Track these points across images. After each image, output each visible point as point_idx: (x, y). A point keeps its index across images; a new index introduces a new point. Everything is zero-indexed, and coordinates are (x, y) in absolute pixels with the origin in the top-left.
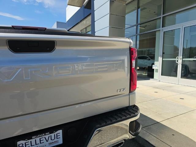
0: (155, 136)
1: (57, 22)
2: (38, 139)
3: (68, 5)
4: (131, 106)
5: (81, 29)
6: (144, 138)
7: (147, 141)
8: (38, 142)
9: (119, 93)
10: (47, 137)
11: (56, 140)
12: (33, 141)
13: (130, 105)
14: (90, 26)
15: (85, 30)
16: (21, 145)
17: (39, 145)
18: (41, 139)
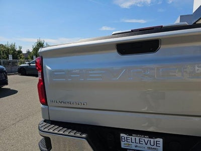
2: (137, 139)
8: (137, 141)
10: (146, 140)
11: (155, 147)
12: (133, 138)
16: (123, 138)
17: (138, 145)
18: (141, 140)
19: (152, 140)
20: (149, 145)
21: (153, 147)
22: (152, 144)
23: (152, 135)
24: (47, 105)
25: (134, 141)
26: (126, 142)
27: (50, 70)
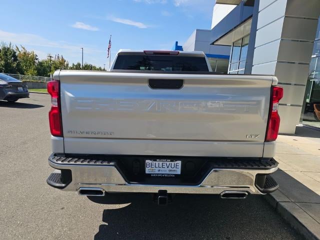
0: (313, 216)
1: (197, 30)
2: (161, 163)
3: (217, 3)
4: (267, 159)
5: (233, 41)
6: (292, 213)
7: (294, 217)
8: (161, 166)
9: (248, 139)
10: (168, 163)
11: (175, 169)
12: (157, 163)
13: (264, 157)
14: (247, 36)
15: (240, 41)
16: (148, 164)
17: (161, 169)
18: (164, 164)
19: (173, 163)
20: (170, 168)
21: (173, 169)
22: (173, 167)
23: (173, 158)
24: (63, 137)
25: (157, 166)
26: (150, 168)
27: (71, 97)
